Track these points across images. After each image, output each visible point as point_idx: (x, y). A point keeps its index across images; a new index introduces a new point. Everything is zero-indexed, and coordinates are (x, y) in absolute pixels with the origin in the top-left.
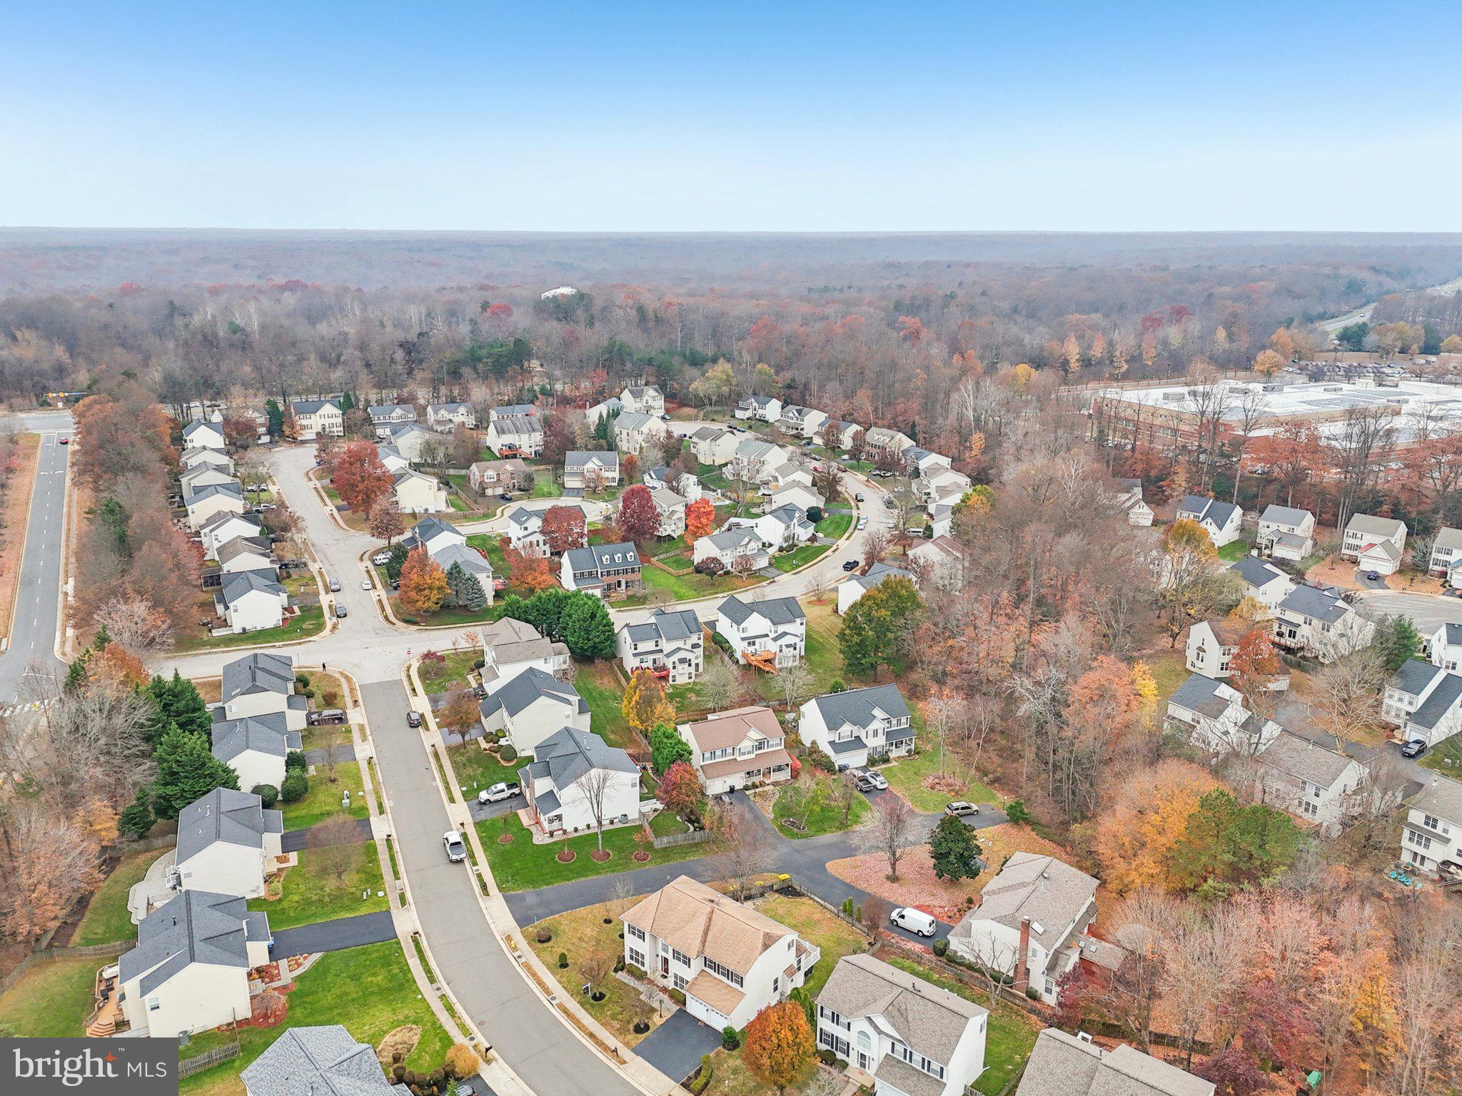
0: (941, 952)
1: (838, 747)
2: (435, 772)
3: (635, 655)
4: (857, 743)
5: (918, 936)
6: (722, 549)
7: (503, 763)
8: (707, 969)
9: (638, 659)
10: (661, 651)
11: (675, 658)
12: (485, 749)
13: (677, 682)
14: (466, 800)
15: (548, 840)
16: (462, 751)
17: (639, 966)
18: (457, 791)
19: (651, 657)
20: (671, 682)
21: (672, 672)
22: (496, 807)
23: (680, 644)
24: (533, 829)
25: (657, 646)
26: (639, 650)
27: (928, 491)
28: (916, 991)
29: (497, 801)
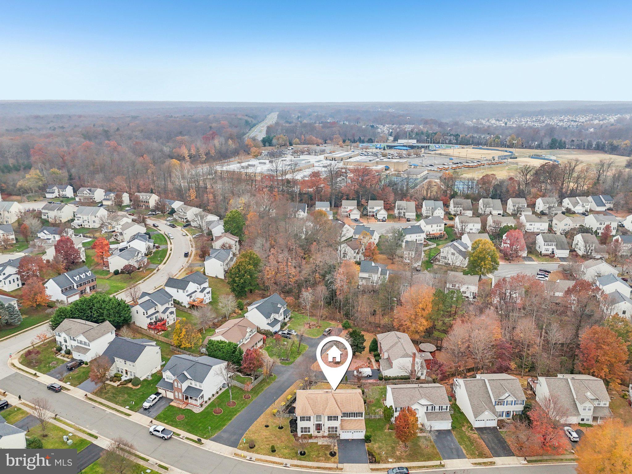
0: (381, 379)
1: (272, 325)
2: (100, 407)
3: (147, 317)
4: (276, 321)
5: (369, 377)
6: (128, 260)
7: (134, 387)
8: (343, 418)
9: (149, 319)
10: (158, 312)
11: (168, 313)
12: (118, 385)
13: (170, 324)
14: (136, 412)
15: (202, 409)
16: (105, 391)
17: (307, 433)
18: (126, 410)
19: (154, 316)
20: (167, 325)
21: (168, 320)
22: (156, 407)
23: (166, 306)
24: (188, 407)
25: (155, 310)
26: (149, 314)
27: (186, 217)
28: (421, 387)
29: (153, 405)
